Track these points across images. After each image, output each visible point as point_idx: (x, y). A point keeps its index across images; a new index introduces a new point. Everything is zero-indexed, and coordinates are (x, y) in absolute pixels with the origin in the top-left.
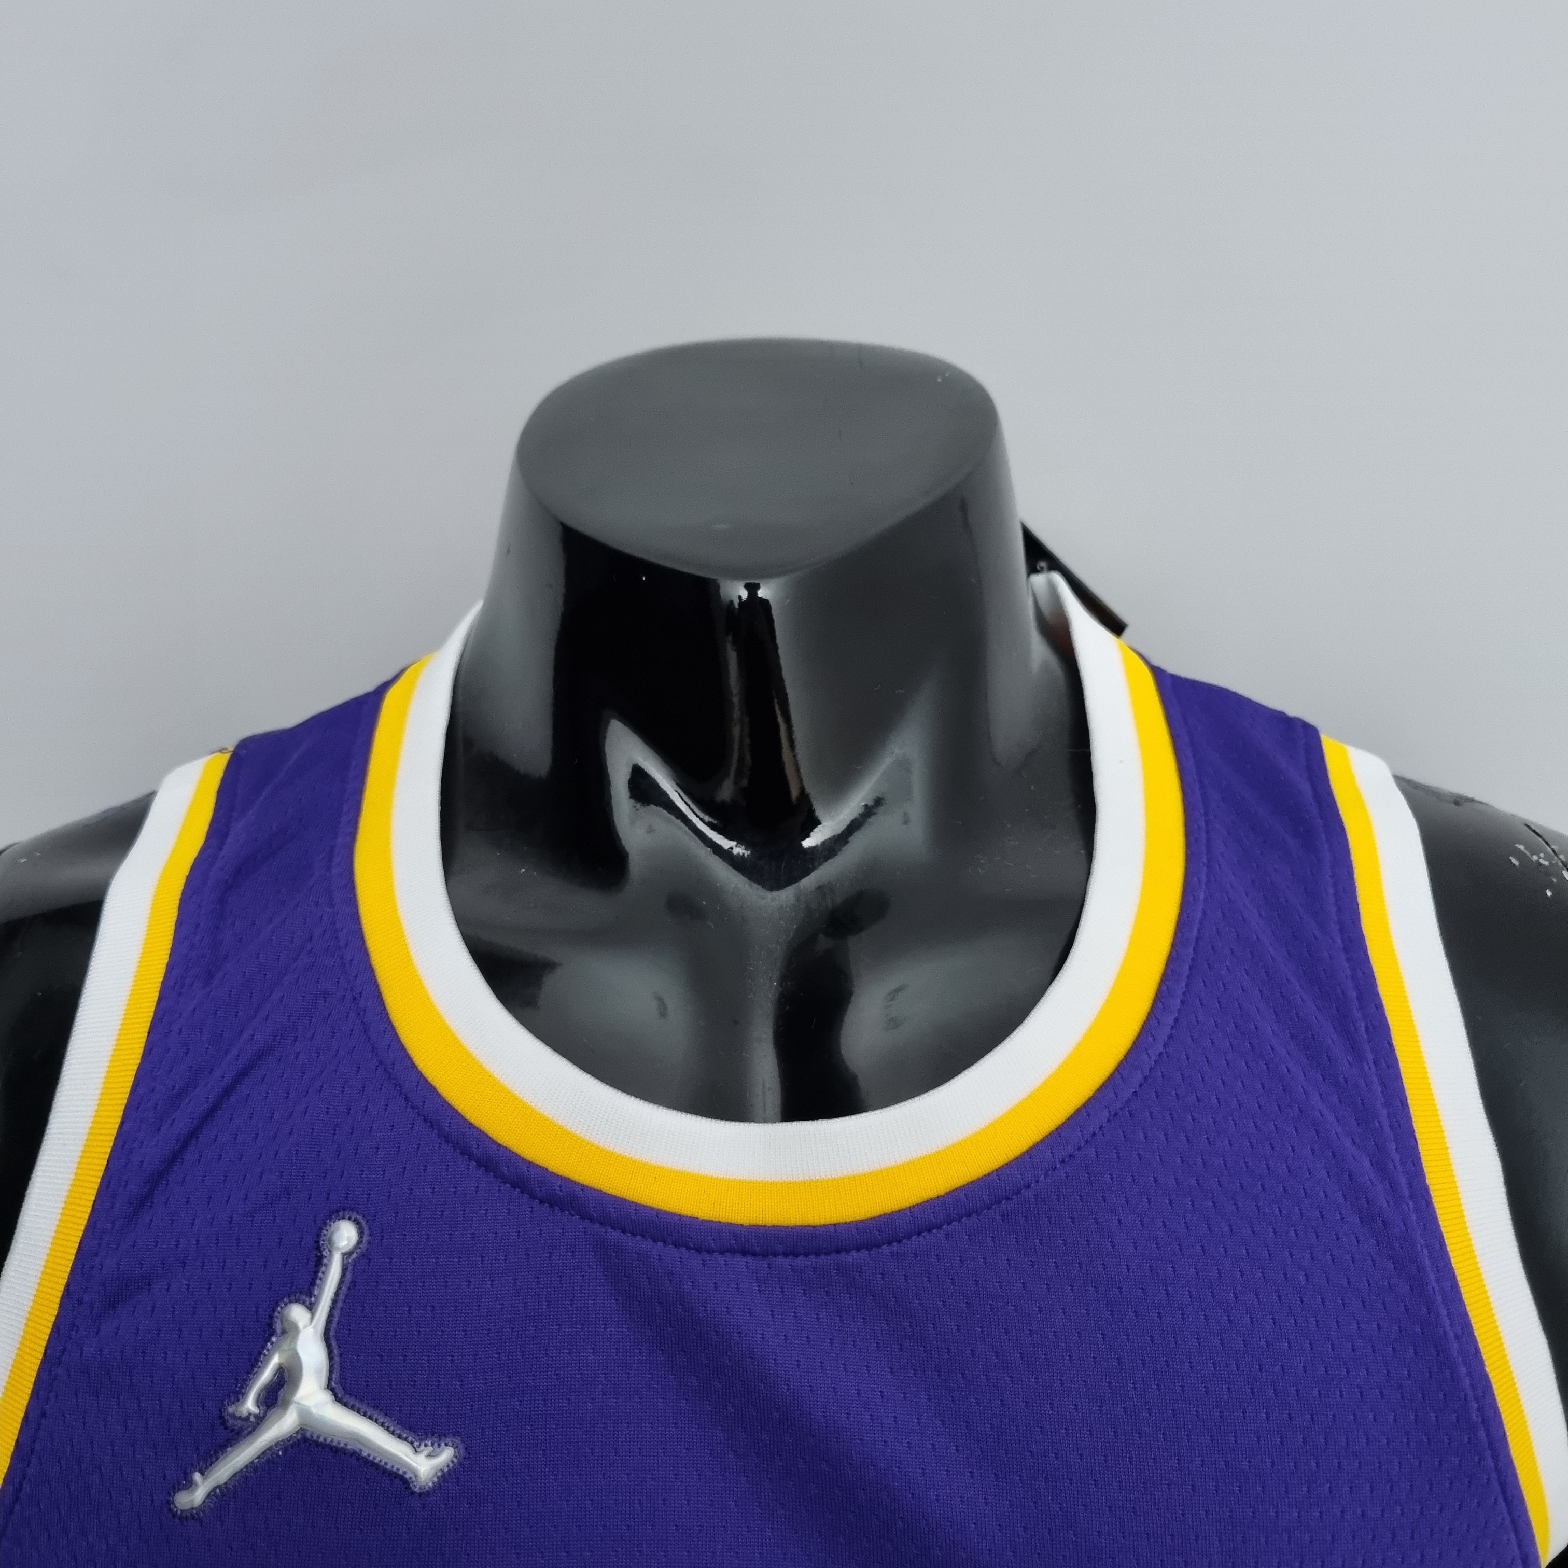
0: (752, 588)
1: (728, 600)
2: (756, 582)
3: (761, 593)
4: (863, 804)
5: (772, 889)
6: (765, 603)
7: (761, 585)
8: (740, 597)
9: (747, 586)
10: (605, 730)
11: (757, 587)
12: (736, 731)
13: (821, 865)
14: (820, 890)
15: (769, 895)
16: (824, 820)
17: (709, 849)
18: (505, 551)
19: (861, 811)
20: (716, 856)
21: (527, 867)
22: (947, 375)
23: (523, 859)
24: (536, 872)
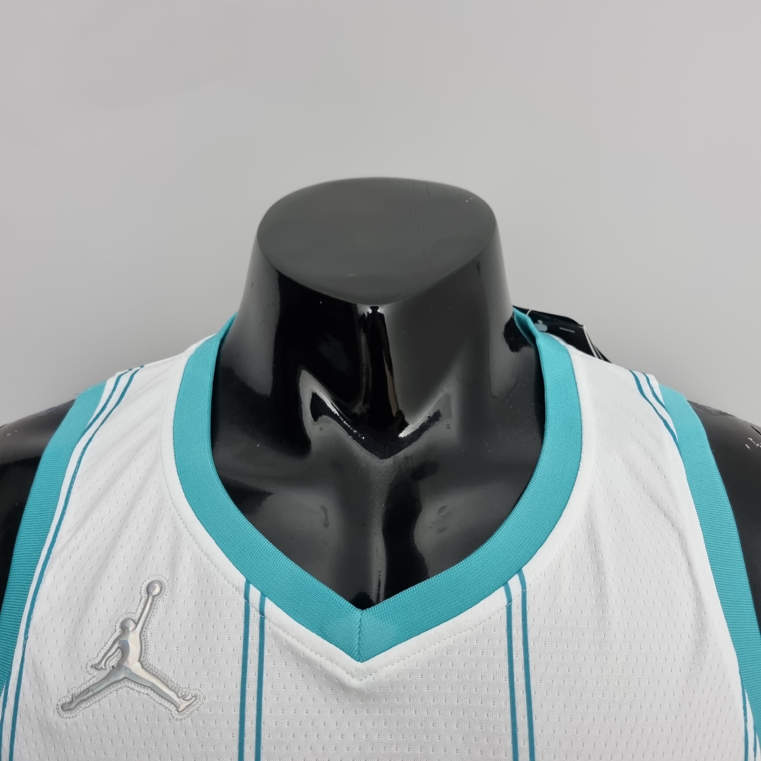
5: (382, 458)
13: (407, 446)
14: (406, 458)
15: (381, 461)
16: (409, 424)
17: (351, 437)
18: (251, 285)
19: (427, 419)
20: (354, 441)
21: (260, 444)
22: (471, 199)
23: (258, 440)
24: (264, 447)
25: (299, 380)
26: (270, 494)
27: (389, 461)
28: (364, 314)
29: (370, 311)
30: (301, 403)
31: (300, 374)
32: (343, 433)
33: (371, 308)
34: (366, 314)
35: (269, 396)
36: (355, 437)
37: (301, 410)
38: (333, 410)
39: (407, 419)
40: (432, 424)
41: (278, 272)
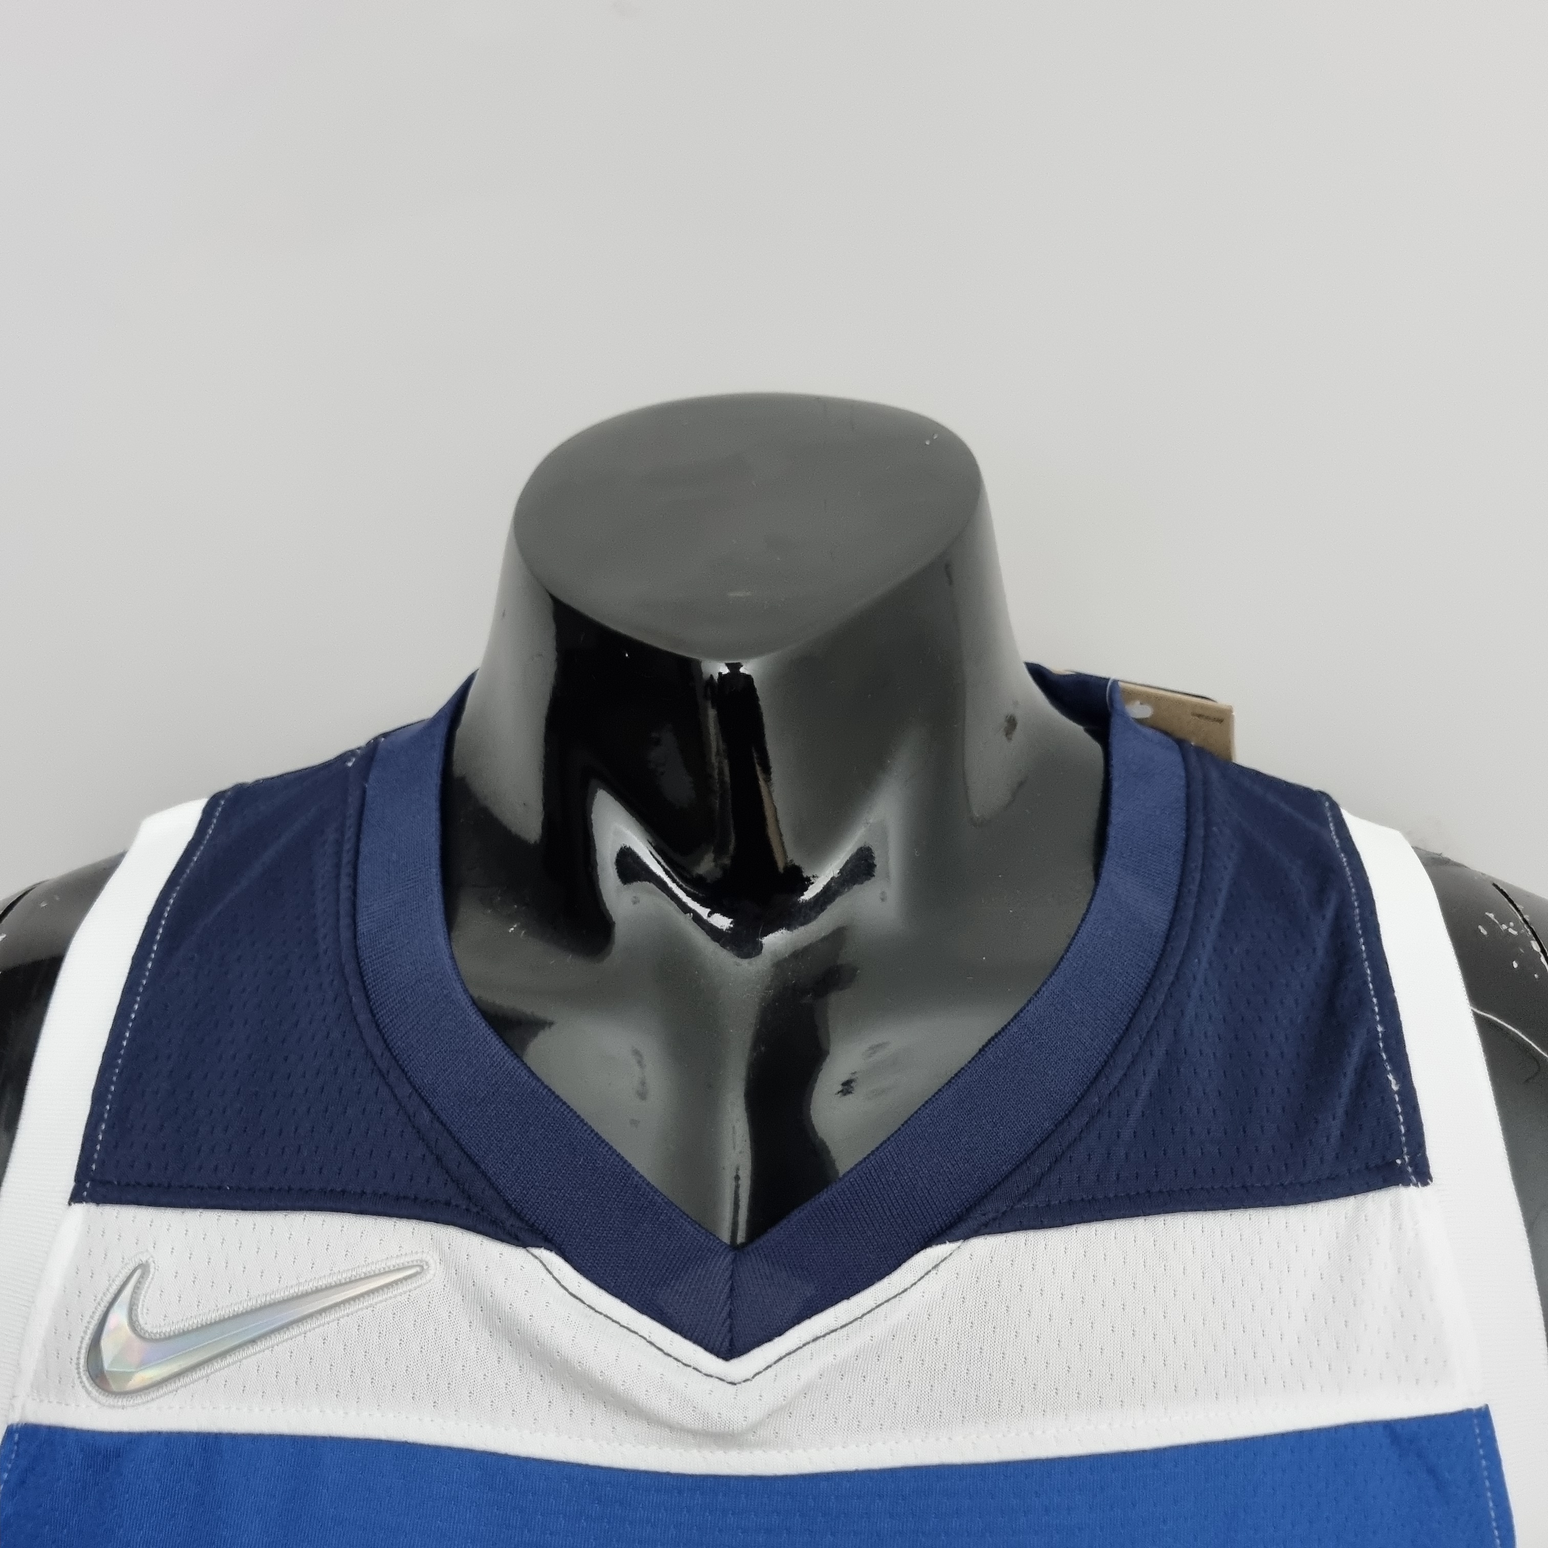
0: (734, 667)
1: (709, 676)
2: (737, 662)
3: (742, 670)
6: (748, 678)
8: (720, 674)
9: (728, 665)
10: (593, 799)
11: (739, 665)
17: (688, 915)
20: (694, 923)
21: (515, 926)
22: (935, 438)
23: (511, 919)
24: (523, 932)
26: (548, 1024)
29: (725, 671)
35: (535, 842)
36: (696, 917)
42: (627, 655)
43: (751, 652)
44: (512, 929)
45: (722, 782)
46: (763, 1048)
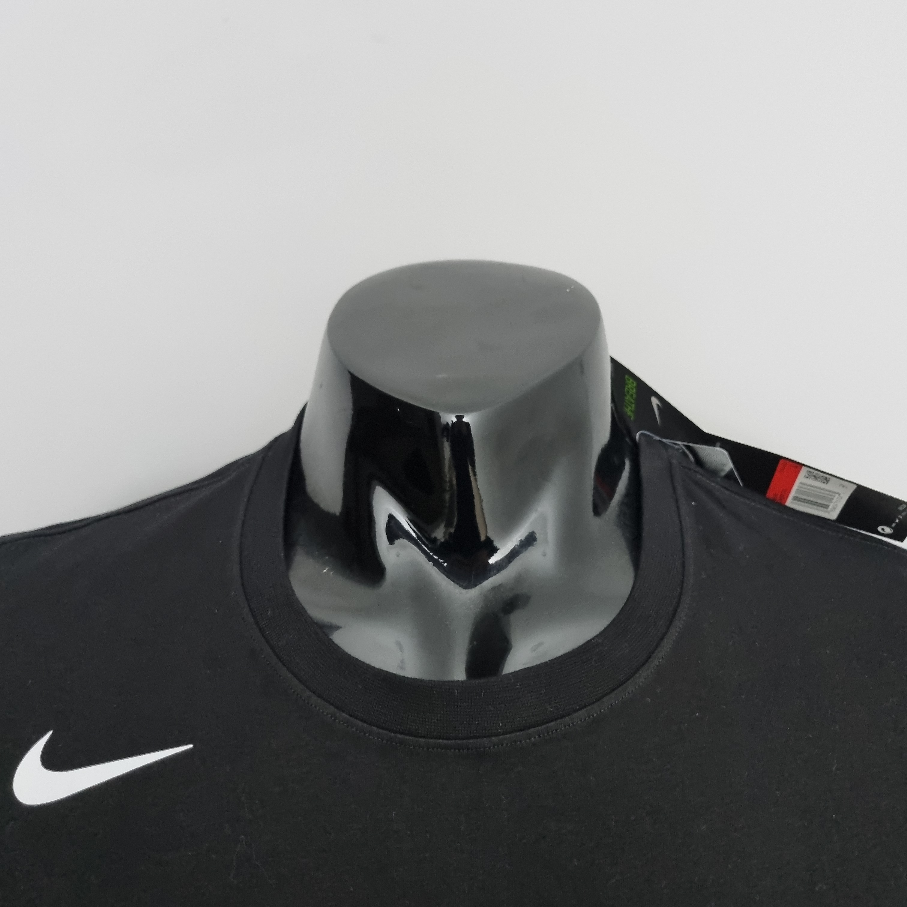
0: (460, 418)
1: (445, 423)
2: (461, 415)
3: (464, 420)
4: (520, 539)
5: (466, 588)
6: (467, 425)
7: (465, 416)
8: (452, 421)
11: (463, 417)
12: (447, 497)
13: (494, 575)
14: (495, 589)
15: (464, 591)
16: (498, 547)
17: (431, 563)
18: (319, 385)
19: (518, 543)
20: (435, 567)
21: (327, 569)
22: (572, 287)
23: (325, 564)
24: (332, 573)
25: (372, 499)
26: (338, 628)
27: (474, 593)
28: (448, 423)
29: (455, 420)
30: (375, 523)
31: (374, 489)
32: (422, 558)
33: (456, 417)
34: (450, 423)
35: (338, 514)
36: (436, 563)
37: (375, 531)
38: (412, 532)
39: (496, 544)
40: (524, 550)
41: (350, 373)
42: (398, 410)
43: (470, 409)
44: (325, 571)
45: (451, 486)
46: (475, 643)
